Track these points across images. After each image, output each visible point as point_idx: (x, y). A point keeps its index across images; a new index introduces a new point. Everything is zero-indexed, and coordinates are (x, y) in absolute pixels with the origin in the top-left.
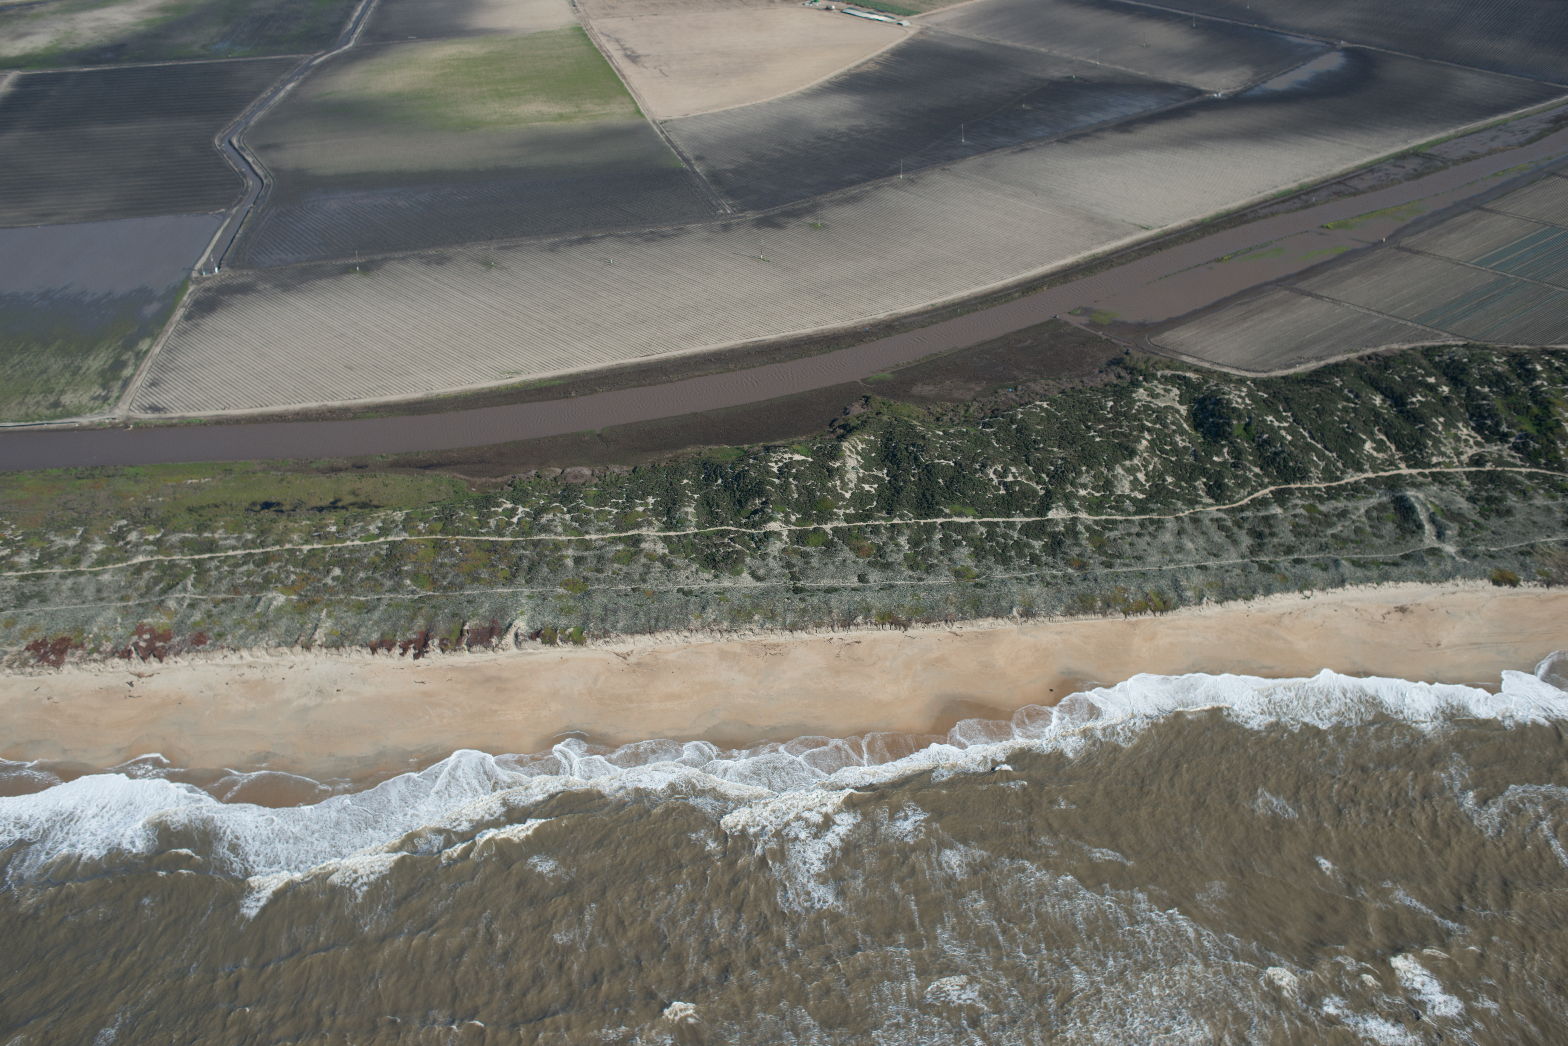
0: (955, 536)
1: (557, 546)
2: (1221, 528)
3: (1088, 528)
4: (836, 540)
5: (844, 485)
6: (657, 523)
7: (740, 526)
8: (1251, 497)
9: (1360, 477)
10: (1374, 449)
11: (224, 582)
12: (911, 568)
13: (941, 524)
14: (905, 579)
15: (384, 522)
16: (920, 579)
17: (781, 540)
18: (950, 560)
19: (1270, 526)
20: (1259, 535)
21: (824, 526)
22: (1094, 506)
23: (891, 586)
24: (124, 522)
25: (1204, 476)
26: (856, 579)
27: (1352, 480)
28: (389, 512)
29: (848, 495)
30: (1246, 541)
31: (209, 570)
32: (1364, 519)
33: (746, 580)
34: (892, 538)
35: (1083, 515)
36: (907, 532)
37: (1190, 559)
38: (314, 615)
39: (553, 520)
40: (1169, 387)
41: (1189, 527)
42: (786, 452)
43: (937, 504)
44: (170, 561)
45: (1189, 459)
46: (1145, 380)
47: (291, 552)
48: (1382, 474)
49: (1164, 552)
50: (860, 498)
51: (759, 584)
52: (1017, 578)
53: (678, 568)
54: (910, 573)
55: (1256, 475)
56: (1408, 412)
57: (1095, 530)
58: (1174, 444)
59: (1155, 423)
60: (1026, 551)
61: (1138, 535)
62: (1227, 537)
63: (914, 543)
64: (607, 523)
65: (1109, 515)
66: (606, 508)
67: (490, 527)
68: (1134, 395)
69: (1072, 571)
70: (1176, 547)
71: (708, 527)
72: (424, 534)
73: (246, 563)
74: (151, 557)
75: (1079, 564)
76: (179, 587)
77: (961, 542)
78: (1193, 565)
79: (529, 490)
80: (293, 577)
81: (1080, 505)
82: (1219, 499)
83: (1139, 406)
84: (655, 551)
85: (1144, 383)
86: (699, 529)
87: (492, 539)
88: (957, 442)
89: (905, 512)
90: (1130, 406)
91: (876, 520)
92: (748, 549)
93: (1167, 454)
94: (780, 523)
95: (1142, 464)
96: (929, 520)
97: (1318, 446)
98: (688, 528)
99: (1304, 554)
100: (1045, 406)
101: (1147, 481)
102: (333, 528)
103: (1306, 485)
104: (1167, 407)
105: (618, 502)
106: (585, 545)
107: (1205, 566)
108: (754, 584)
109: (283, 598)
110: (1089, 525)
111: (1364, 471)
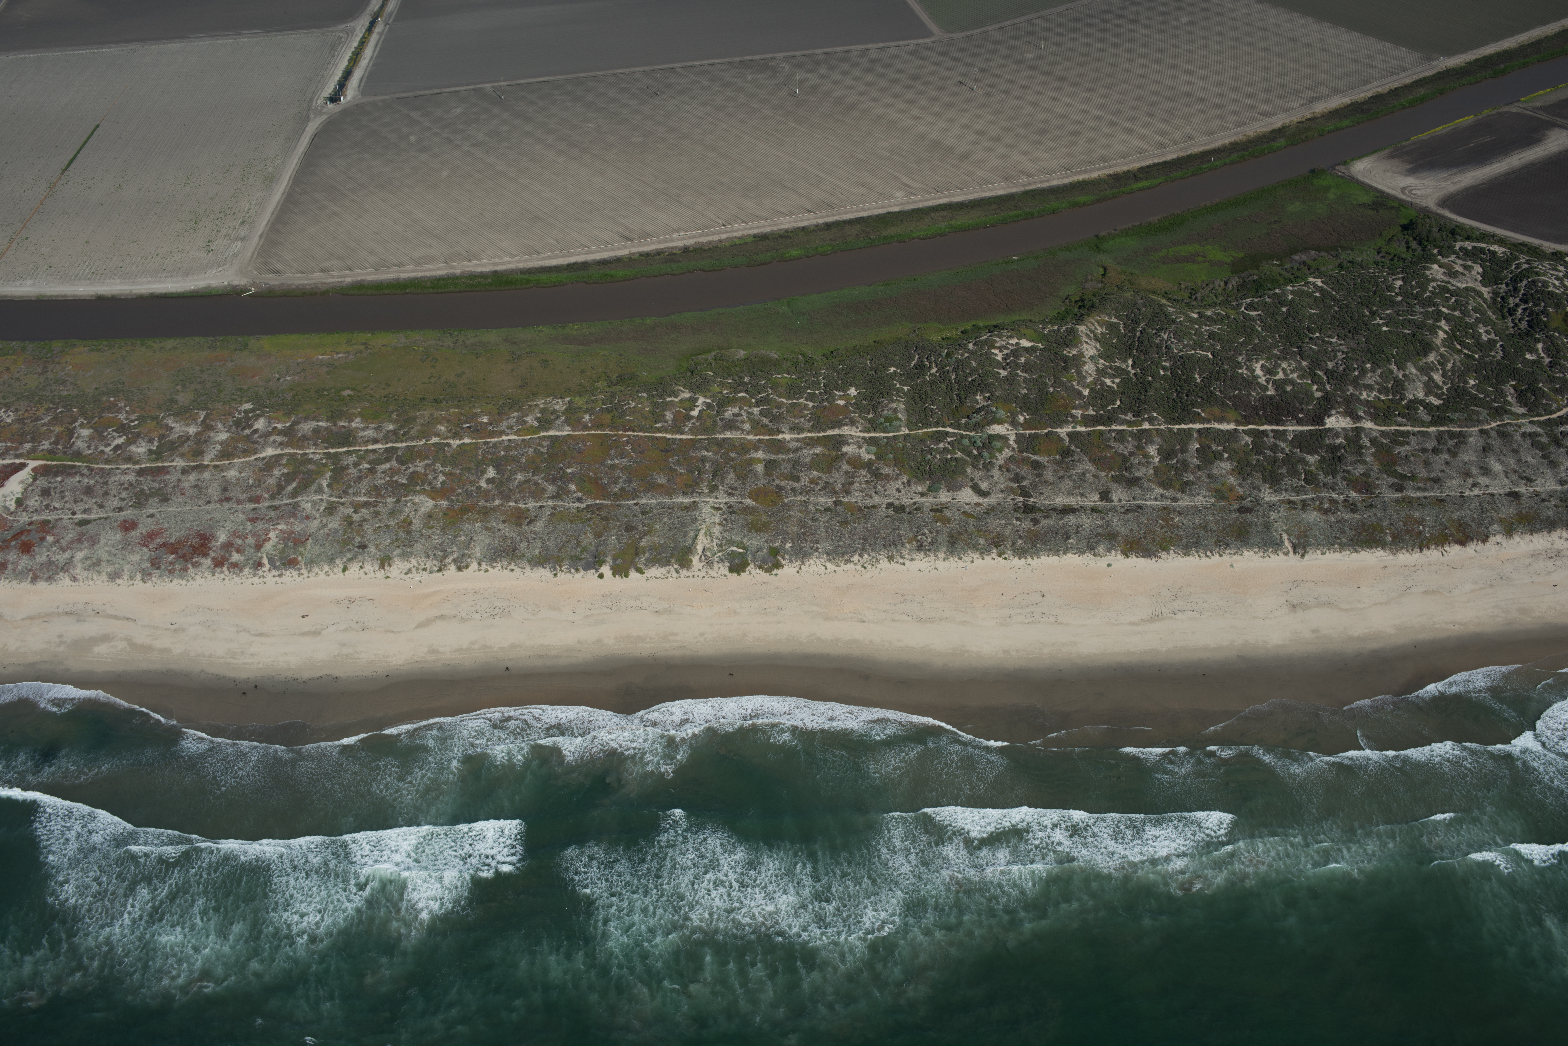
0: (1215, 447)
1: (744, 448)
2: (1536, 445)
3: (1374, 441)
5: (1081, 378)
6: (861, 421)
7: (958, 427)
11: (365, 482)
12: (1163, 485)
13: (1198, 431)
14: (1156, 499)
15: (543, 411)
16: (1175, 500)
17: (1008, 446)
18: (1209, 476)
21: (1058, 430)
22: (1382, 414)
23: (1139, 507)
24: (248, 406)
25: (1514, 379)
26: (1097, 497)
28: (549, 399)
29: (1086, 392)
30: (1565, 463)
31: (347, 467)
33: (967, 496)
34: (1139, 448)
35: (1368, 425)
36: (1158, 440)
37: (1497, 482)
38: (467, 525)
39: (739, 415)
40: (1469, 263)
41: (1496, 442)
42: (1011, 337)
43: (1193, 406)
44: (302, 455)
45: (1495, 356)
46: (1440, 253)
47: (440, 447)
49: (1466, 473)
50: (1100, 395)
51: (981, 500)
52: (1290, 502)
53: (887, 478)
54: (1162, 491)
57: (1382, 444)
58: (1476, 336)
59: (1454, 310)
60: (1301, 468)
61: (1435, 451)
62: (1543, 457)
63: (1166, 454)
64: (802, 420)
65: (1400, 425)
66: (801, 401)
67: (666, 422)
68: (1427, 273)
69: (1355, 494)
70: (1481, 468)
71: (921, 428)
72: (590, 429)
73: (387, 460)
74: (282, 449)
75: (1365, 486)
76: (314, 487)
77: (1222, 455)
78: (1502, 491)
79: (710, 376)
80: (442, 478)
81: (1364, 412)
82: (1533, 409)
83: (1433, 287)
84: (860, 457)
85: (1440, 257)
86: (910, 430)
87: (669, 436)
88: (1216, 328)
89: (1155, 414)
90: (1423, 287)
91: (1120, 425)
92: (969, 456)
93: (1469, 349)
94: (1006, 425)
95: (1438, 361)
96: (1183, 426)
98: (897, 429)
100: (1320, 284)
101: (1444, 383)
102: (485, 419)
104: (1467, 289)
105: (814, 394)
106: (777, 446)
107: (1516, 492)
108: (977, 501)
109: (430, 503)
110: (1376, 438)
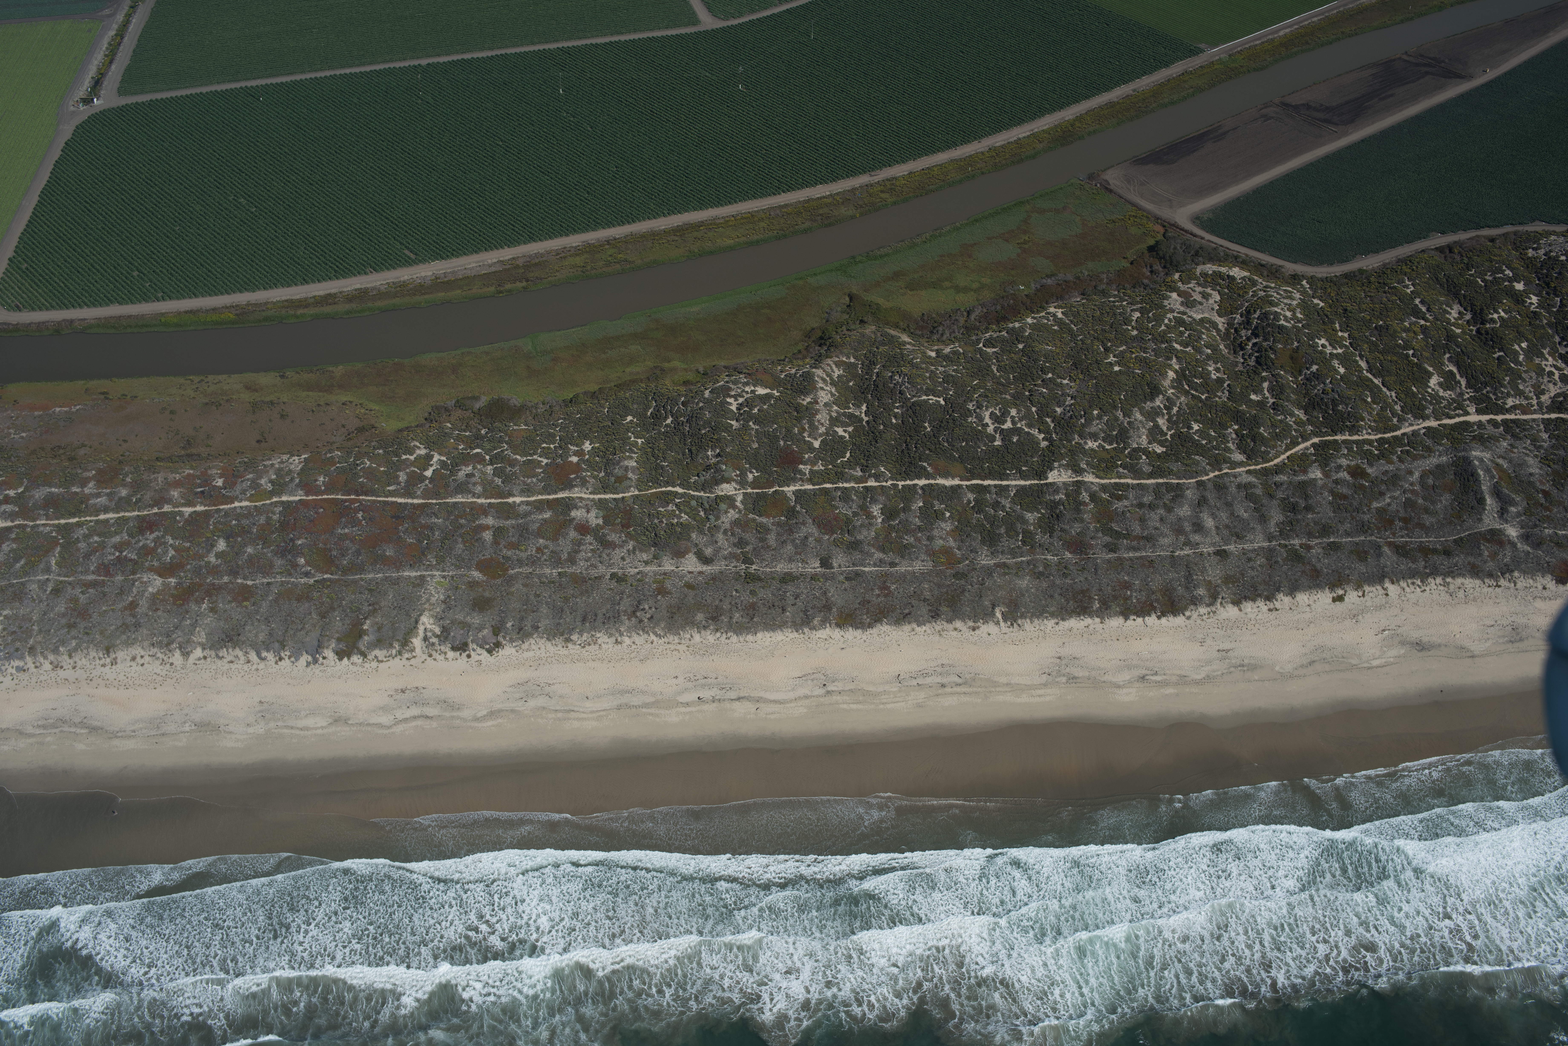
0: (938, 506)
1: (475, 513)
2: (1250, 497)
3: (1093, 497)
4: (798, 508)
5: (813, 428)
6: (592, 481)
7: (688, 487)
8: (1288, 453)
9: (1421, 426)
10: (1440, 384)
11: (93, 559)
12: (883, 549)
13: (922, 488)
14: (875, 565)
15: (278, 472)
16: (893, 564)
17: (734, 507)
18: (928, 538)
19: (1307, 497)
20: (1294, 508)
21: (786, 489)
22: (1104, 465)
23: (857, 574)
25: (1237, 423)
26: (817, 564)
27: (1409, 430)
28: (285, 457)
29: (817, 444)
30: (1276, 516)
31: (77, 541)
32: (1417, 488)
33: (691, 564)
34: (863, 507)
35: (1089, 478)
36: (882, 498)
37: (1208, 540)
38: (193, 607)
39: (473, 475)
40: (1209, 290)
41: (1211, 496)
42: (747, 384)
43: (920, 459)
44: (33, 527)
45: (1222, 396)
46: (1180, 279)
47: (171, 516)
48: (1446, 421)
49: (1179, 531)
50: (832, 446)
51: (705, 568)
52: (1004, 565)
53: (613, 545)
54: (882, 555)
55: (1299, 423)
56: (1487, 333)
57: (1101, 499)
58: (1205, 375)
59: (1186, 346)
60: (1019, 527)
61: (1151, 507)
62: (1256, 510)
63: (889, 514)
64: (534, 480)
65: (1120, 478)
66: (535, 457)
67: (399, 484)
68: (1166, 303)
69: (1069, 556)
70: (1194, 524)
71: (651, 487)
72: (323, 493)
73: (119, 531)
74: (12, 521)
75: (1079, 546)
76: (42, 566)
77: (944, 514)
78: (1211, 550)
79: (447, 428)
80: (171, 552)
81: (1088, 463)
82: (1251, 456)
83: (1170, 320)
84: (587, 522)
85: (1180, 284)
86: (640, 490)
87: (400, 500)
88: (951, 370)
89: (882, 469)
90: (1159, 319)
91: (846, 482)
92: (695, 519)
93: (1196, 391)
94: (733, 484)
95: (1165, 406)
96: (908, 482)
97: (1376, 381)
98: (627, 489)
99: (1341, 536)
100: (1060, 315)
101: (1169, 429)
102: (220, 482)
103: (1355, 437)
104: (1202, 320)
105: (549, 448)
106: (507, 511)
107: (1225, 551)
108: (699, 569)
109: (158, 582)
110: (1095, 492)
111: (1425, 418)
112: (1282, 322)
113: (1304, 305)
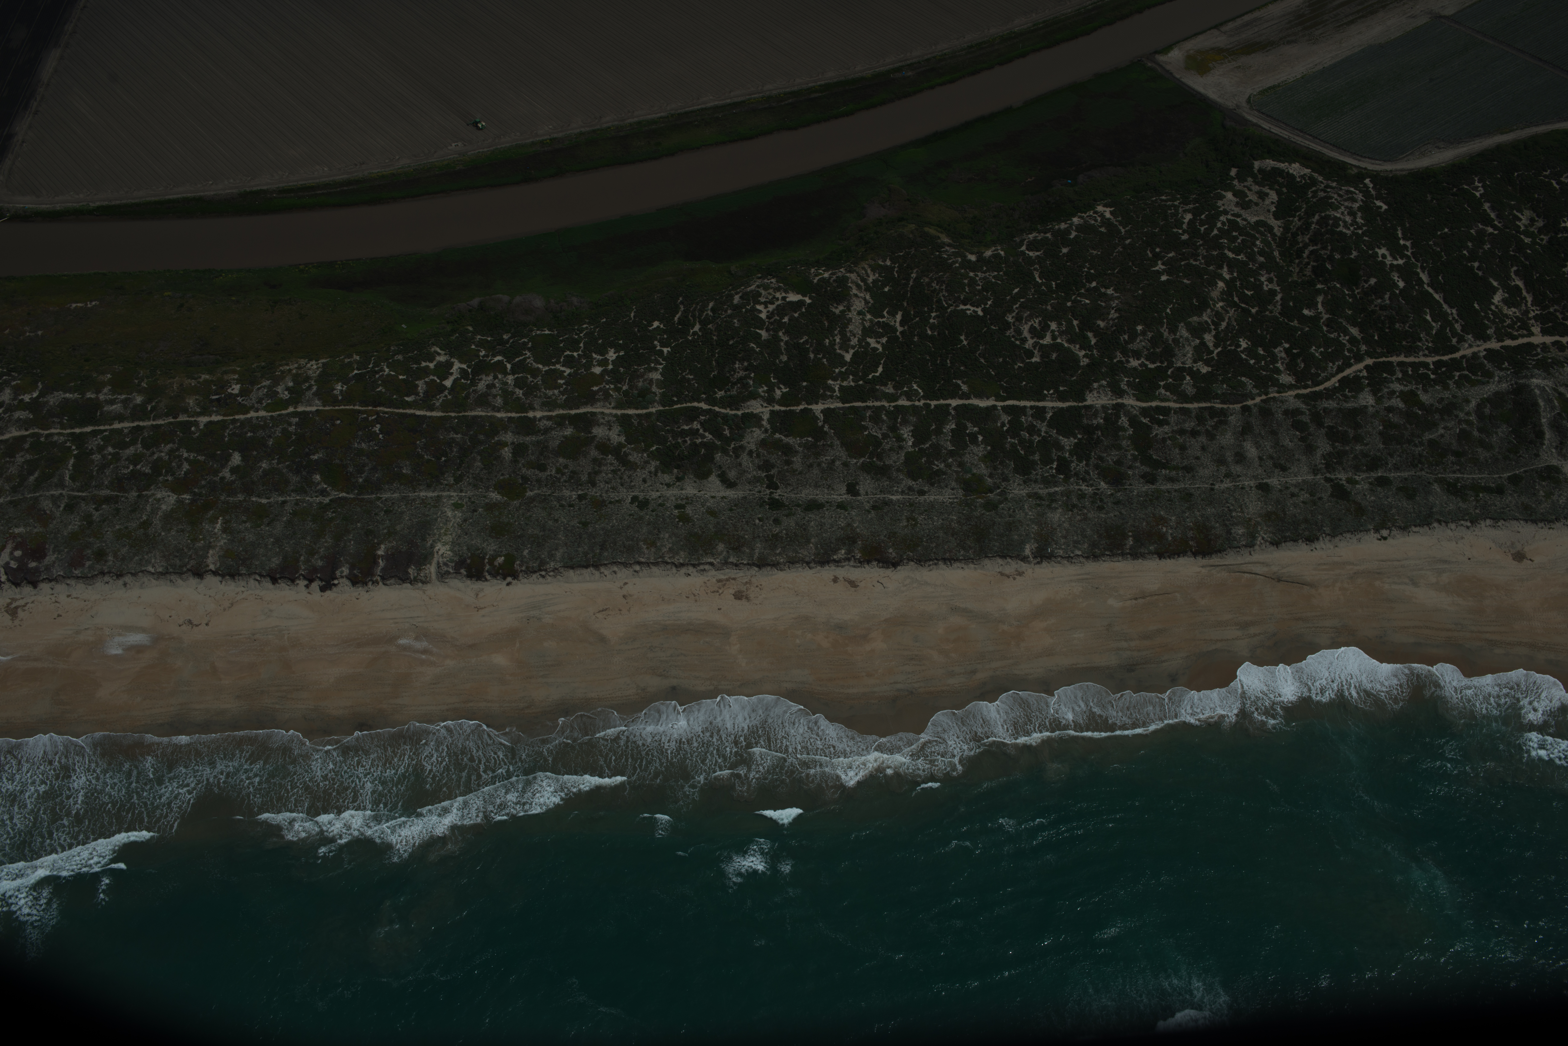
0: (970, 429)
1: (494, 428)
2: (1296, 425)
3: (1133, 422)
5: (845, 341)
6: (615, 394)
7: (714, 402)
8: (1340, 376)
9: (1481, 348)
10: (1505, 301)
11: (107, 472)
12: (912, 476)
13: (955, 409)
14: (903, 493)
15: (296, 378)
16: (922, 493)
17: (760, 426)
18: (960, 464)
19: (1356, 426)
20: (1342, 438)
21: (814, 407)
22: (1145, 386)
23: (885, 503)
25: (1287, 341)
26: (844, 491)
27: (1468, 352)
28: (302, 362)
30: (1323, 447)
31: (92, 452)
32: (1473, 418)
33: (714, 488)
34: (894, 429)
35: (1129, 401)
36: (913, 419)
37: (1250, 472)
38: (207, 526)
39: (493, 385)
41: (1256, 423)
42: (778, 289)
43: (955, 375)
44: (47, 436)
45: (1274, 311)
46: (1237, 177)
47: (186, 426)
48: (1508, 342)
49: (1221, 461)
50: (864, 359)
51: (728, 493)
52: (1037, 496)
53: (634, 466)
54: (910, 483)
55: (1353, 340)
56: (1559, 243)
57: (1141, 424)
58: (1258, 287)
59: (1239, 253)
60: (1054, 454)
61: (1193, 434)
62: (1302, 439)
63: (920, 436)
64: (556, 392)
65: (1162, 400)
66: (558, 366)
67: (418, 394)
69: (1105, 486)
70: (1236, 454)
71: (675, 403)
72: (340, 403)
73: (133, 442)
74: (26, 429)
75: (1115, 476)
76: (55, 480)
77: (976, 438)
78: (1253, 483)
79: (469, 332)
80: (186, 466)
81: (1129, 384)
82: (1301, 378)
83: (1223, 224)
84: (609, 440)
85: (1236, 182)
86: (664, 406)
87: (418, 413)
88: (991, 275)
90: (1211, 223)
91: (877, 400)
92: (719, 439)
93: (1246, 304)
94: (760, 401)
95: (1213, 321)
96: (942, 402)
97: (1436, 296)
98: (651, 403)
99: (1390, 470)
100: (1108, 215)
101: (1216, 346)
102: (236, 389)
103: (1411, 359)
104: (1258, 223)
105: (572, 356)
106: (527, 426)
107: (1267, 484)
108: (722, 494)
109: (172, 498)
110: (1136, 416)
111: (1486, 338)
112: (1341, 229)
113: (1367, 209)
